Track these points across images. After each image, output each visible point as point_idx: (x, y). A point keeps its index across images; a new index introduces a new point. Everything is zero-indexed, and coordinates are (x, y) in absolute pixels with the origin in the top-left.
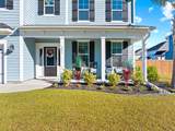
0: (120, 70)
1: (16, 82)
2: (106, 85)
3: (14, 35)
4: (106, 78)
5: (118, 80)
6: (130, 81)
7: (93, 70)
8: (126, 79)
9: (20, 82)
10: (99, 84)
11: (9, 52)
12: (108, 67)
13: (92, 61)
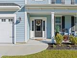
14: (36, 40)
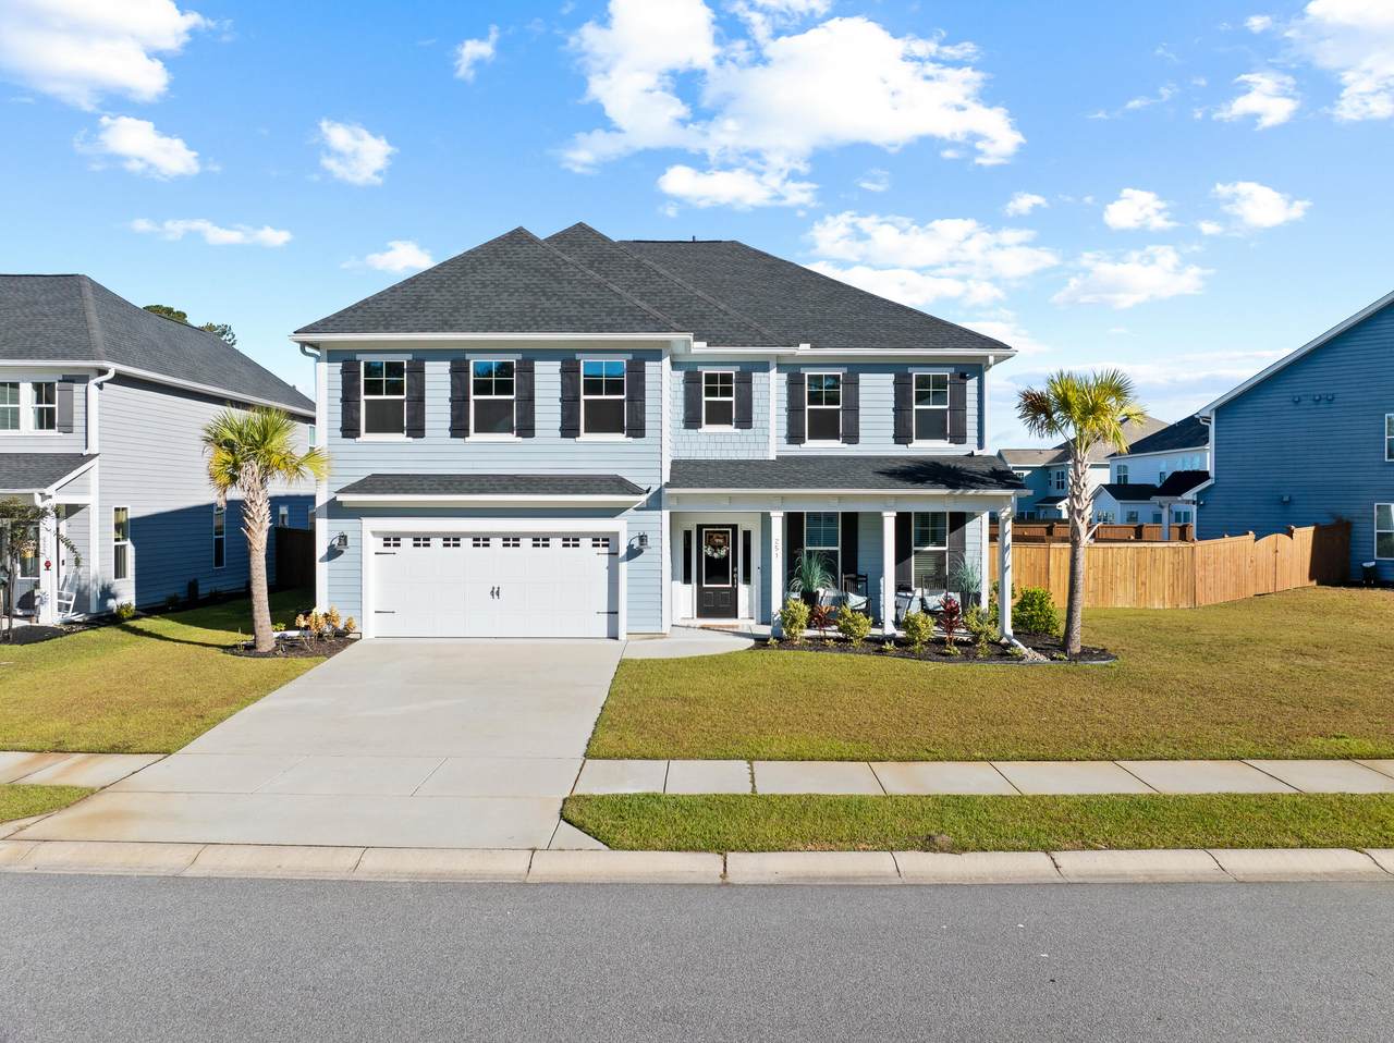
0: (934, 601)
1: (652, 636)
2: (899, 642)
3: (648, 507)
4: (897, 624)
5: (931, 630)
6: (961, 634)
7: (856, 600)
8: (950, 628)
9: (662, 635)
10: (880, 641)
11: (633, 553)
12: (902, 587)
13: (852, 570)
14: (703, 628)
